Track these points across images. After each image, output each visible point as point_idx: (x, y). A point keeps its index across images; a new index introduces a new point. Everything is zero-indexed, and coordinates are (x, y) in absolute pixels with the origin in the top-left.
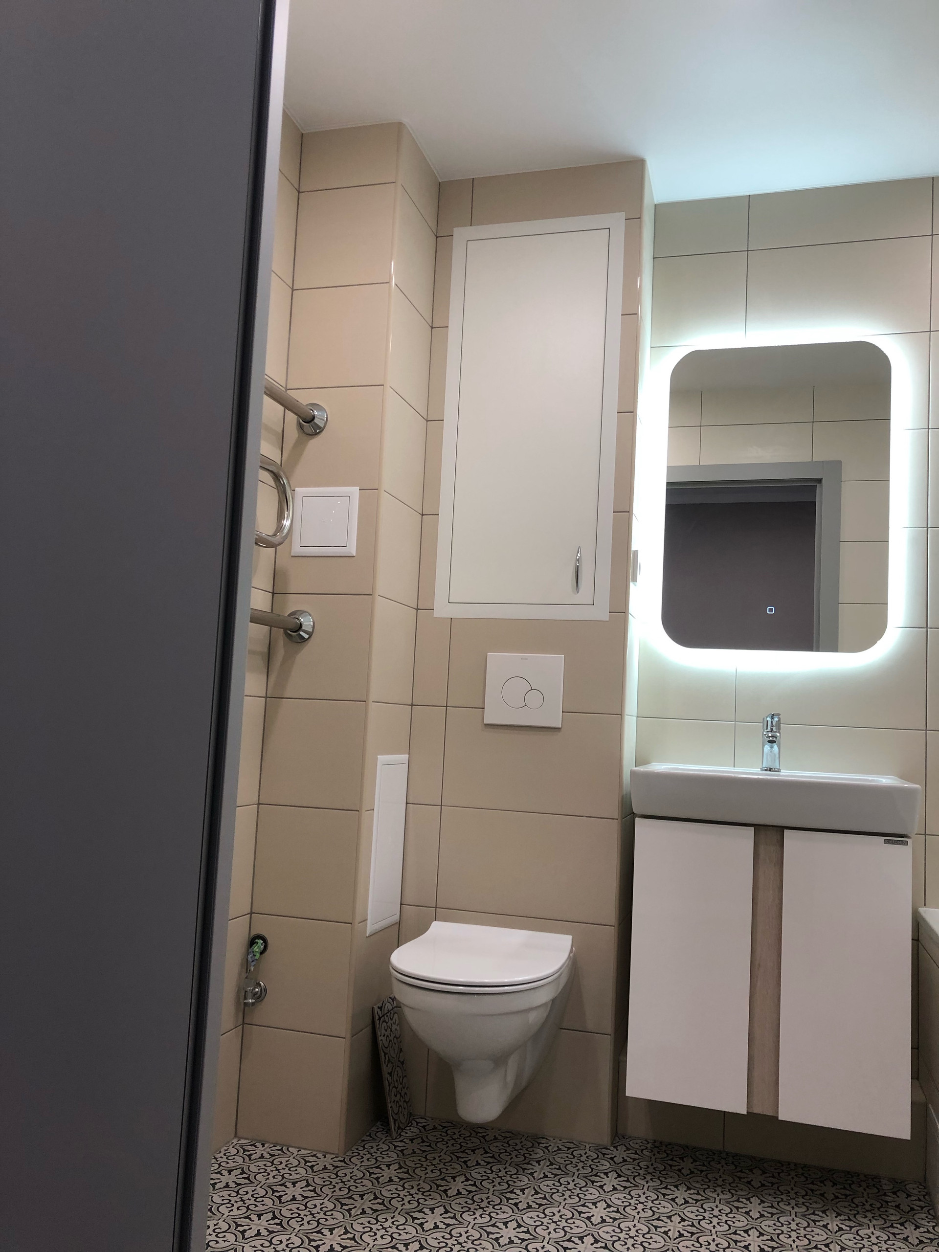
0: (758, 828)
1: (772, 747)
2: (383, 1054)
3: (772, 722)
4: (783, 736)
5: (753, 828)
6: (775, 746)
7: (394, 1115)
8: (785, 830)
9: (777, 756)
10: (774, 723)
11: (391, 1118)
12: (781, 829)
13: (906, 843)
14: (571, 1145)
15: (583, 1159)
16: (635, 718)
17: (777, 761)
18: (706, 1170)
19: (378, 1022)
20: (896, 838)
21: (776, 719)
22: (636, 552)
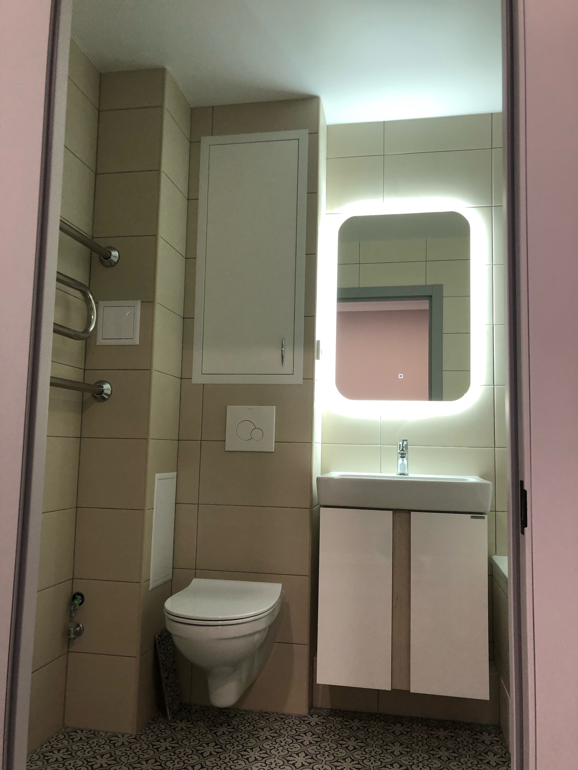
0: (395, 511)
1: (403, 461)
2: (161, 666)
3: (403, 445)
4: (410, 454)
5: (392, 511)
6: (405, 459)
7: (169, 705)
8: (411, 512)
9: (406, 465)
10: (404, 446)
11: (168, 707)
12: (409, 511)
13: (483, 518)
14: (284, 716)
15: (291, 725)
16: (320, 444)
17: (406, 469)
18: (367, 727)
19: (158, 644)
20: (477, 515)
21: (405, 443)
22: (318, 342)
